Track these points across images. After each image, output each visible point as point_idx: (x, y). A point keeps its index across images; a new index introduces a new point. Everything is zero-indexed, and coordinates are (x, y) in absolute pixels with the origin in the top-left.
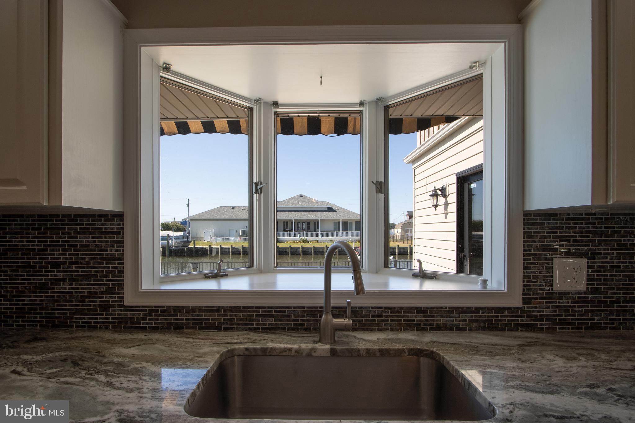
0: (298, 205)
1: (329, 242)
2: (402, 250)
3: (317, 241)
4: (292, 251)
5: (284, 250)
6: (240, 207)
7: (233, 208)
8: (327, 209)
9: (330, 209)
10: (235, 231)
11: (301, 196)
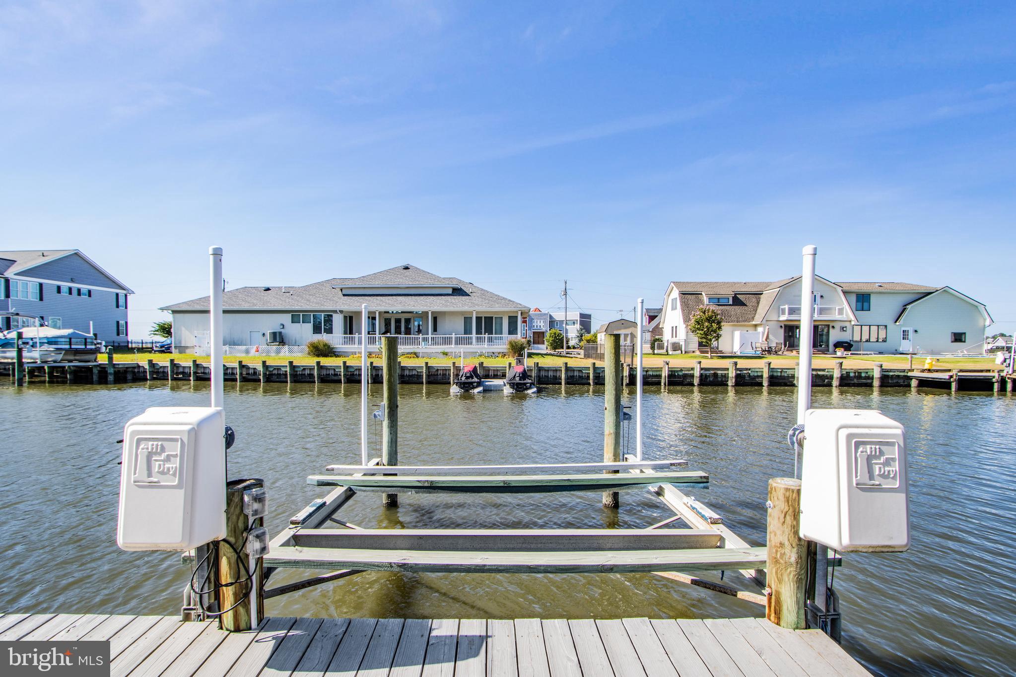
0: (390, 284)
1: (441, 355)
2: (576, 374)
3: (415, 353)
4: (324, 372)
5: (307, 372)
6: (280, 288)
7: (268, 289)
8: (450, 291)
9: (458, 292)
10: (261, 334)
11: (407, 268)
